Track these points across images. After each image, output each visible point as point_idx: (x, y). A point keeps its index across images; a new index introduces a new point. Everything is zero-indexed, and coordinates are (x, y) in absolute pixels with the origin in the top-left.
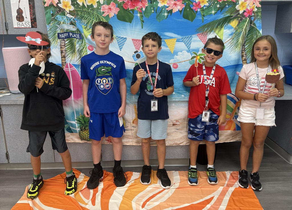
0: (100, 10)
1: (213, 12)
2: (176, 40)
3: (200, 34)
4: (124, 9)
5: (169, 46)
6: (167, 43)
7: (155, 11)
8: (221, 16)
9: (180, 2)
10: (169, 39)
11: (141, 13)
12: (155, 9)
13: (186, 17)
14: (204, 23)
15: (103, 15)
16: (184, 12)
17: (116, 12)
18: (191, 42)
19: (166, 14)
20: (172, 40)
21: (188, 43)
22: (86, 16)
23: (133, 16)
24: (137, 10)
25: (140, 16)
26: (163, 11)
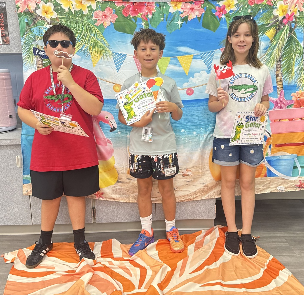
0: (92, 17)
2: (192, 57)
4: (124, 17)
5: (183, 65)
6: (180, 61)
7: (165, 18)
9: (198, 6)
10: (183, 55)
11: (146, 21)
12: (165, 16)
13: (206, 26)
15: (96, 24)
16: (203, 19)
17: (113, 20)
18: (212, 60)
19: (179, 23)
20: (188, 56)
21: (209, 60)
22: (74, 26)
23: (136, 25)
24: (141, 17)
25: (145, 25)
26: (175, 18)
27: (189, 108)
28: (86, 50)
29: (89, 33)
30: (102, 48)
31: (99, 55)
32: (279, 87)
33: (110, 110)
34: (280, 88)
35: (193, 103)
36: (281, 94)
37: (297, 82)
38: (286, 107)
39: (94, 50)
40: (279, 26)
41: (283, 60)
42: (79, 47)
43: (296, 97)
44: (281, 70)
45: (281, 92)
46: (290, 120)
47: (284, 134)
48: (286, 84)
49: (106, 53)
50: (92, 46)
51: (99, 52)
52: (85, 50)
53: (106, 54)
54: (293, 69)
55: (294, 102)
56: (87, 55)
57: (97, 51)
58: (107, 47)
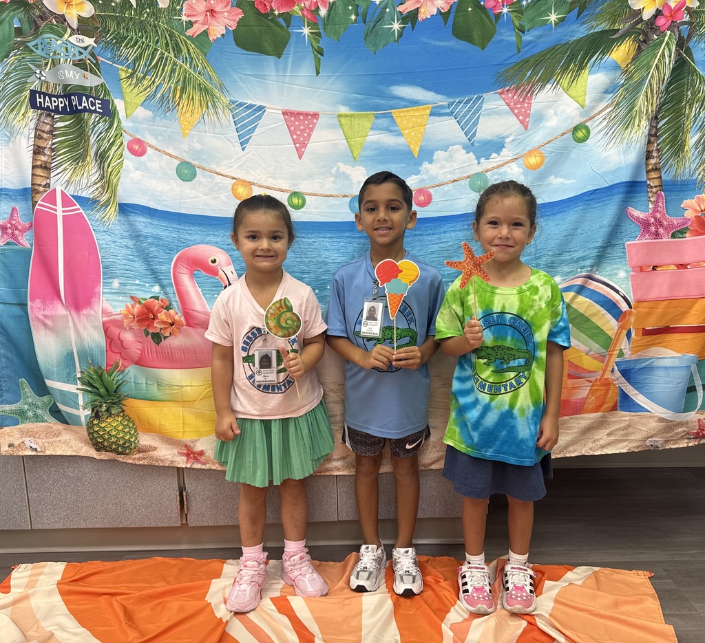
0: (179, 16)
1: (553, 17)
2: (428, 112)
3: (508, 91)
4: (259, 13)
5: (406, 131)
6: (398, 120)
7: (360, 15)
8: (581, 31)
11: (313, 24)
12: (361, 11)
13: (462, 33)
14: (521, 54)
15: (189, 32)
16: (455, 17)
17: (231, 23)
18: (478, 118)
19: (396, 26)
20: (418, 110)
21: (471, 118)
22: (135, 37)
23: (289, 34)
24: (301, 14)
25: (311, 33)
26: (386, 15)
27: (421, 238)
28: (166, 95)
29: (172, 55)
30: (204, 90)
31: (196, 109)
32: (652, 184)
33: (223, 245)
34: (655, 187)
35: (430, 225)
36: (657, 201)
37: (698, 172)
38: (670, 235)
39: (185, 96)
40: (645, 34)
41: (663, 118)
42: (149, 89)
43: (696, 211)
44: (658, 142)
45: (658, 197)
46: (678, 269)
47: (665, 303)
48: (669, 178)
49: (214, 102)
50: (179, 87)
51: (197, 101)
52: (163, 95)
53: (215, 107)
54: (685, 141)
55: (689, 223)
56: (168, 107)
57: (193, 99)
58: (216, 87)
